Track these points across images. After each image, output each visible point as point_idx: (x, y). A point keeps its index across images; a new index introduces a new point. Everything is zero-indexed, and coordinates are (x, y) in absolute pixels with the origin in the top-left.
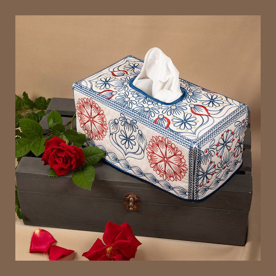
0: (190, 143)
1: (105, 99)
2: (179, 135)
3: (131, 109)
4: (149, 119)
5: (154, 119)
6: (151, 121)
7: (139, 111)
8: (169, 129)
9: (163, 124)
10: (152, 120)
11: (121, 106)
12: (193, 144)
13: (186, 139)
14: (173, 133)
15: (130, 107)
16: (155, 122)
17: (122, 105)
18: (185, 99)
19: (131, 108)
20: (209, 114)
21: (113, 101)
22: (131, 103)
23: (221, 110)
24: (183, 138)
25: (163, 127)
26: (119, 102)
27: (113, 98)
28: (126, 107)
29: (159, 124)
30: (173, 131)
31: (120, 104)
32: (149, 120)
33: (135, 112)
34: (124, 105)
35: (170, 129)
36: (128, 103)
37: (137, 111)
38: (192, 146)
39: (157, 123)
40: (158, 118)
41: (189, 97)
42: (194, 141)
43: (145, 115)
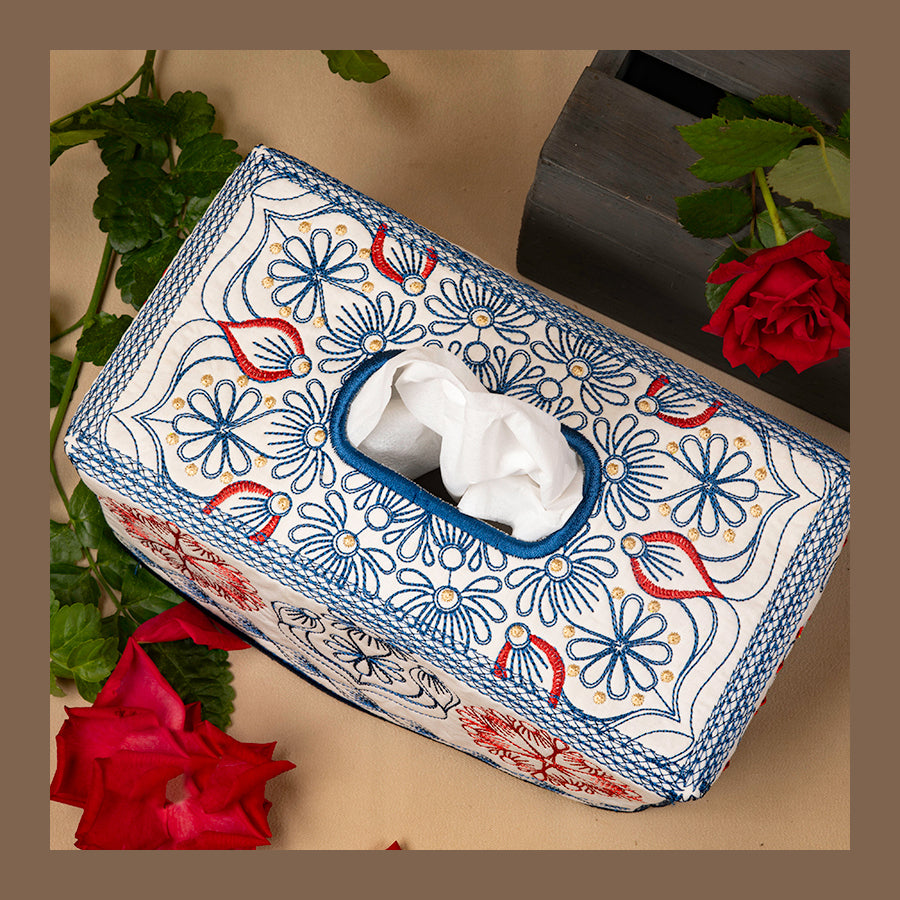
0: (668, 778)
1: (245, 541)
2: (614, 734)
3: (376, 602)
4: (470, 654)
5: (492, 651)
6: (481, 665)
7: (416, 612)
8: (566, 708)
9: (535, 679)
10: (482, 661)
11: (329, 582)
12: (681, 786)
13: (648, 760)
14: (588, 726)
15: (371, 587)
16: (499, 669)
17: (329, 576)
18: (599, 507)
19: (376, 596)
20: (710, 581)
21: (284, 551)
22: (370, 565)
23: (754, 542)
24: (635, 753)
25: (540, 698)
26: (312, 556)
27: (280, 534)
28: (352, 589)
29: (517, 680)
30: (585, 717)
31: (320, 571)
32: (469, 659)
33: (400, 614)
34: (339, 573)
35: (569, 704)
36: (353, 562)
37: (406, 609)
38: (679, 793)
39: (508, 674)
40: (508, 646)
41: (614, 488)
42: (681, 763)
43: (448, 633)
